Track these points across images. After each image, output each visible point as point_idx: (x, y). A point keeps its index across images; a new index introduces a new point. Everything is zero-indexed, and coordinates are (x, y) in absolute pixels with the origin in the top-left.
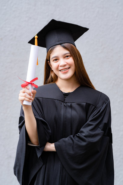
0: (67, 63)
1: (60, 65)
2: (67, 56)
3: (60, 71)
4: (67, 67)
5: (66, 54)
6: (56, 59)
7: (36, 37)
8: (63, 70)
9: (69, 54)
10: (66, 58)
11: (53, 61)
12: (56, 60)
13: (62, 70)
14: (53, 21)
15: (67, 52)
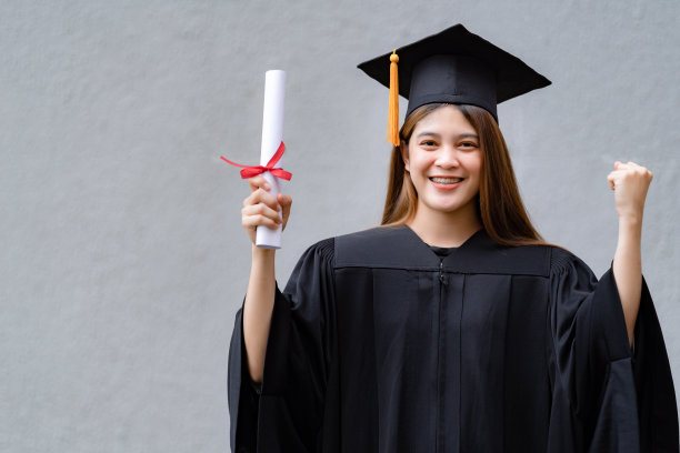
0: (461, 164)
1: (437, 163)
2: (467, 144)
3: (431, 178)
4: (458, 174)
5: (466, 136)
6: (432, 143)
7: (394, 57)
8: (443, 180)
9: (473, 140)
10: (463, 147)
11: (422, 144)
12: (430, 143)
13: (439, 180)
14: (459, 29)
15: (468, 130)
